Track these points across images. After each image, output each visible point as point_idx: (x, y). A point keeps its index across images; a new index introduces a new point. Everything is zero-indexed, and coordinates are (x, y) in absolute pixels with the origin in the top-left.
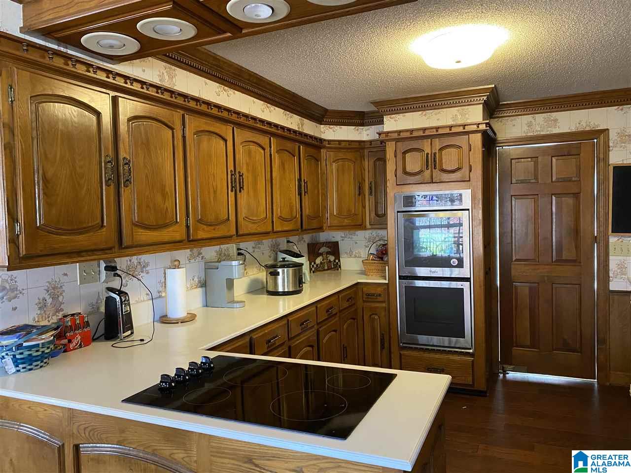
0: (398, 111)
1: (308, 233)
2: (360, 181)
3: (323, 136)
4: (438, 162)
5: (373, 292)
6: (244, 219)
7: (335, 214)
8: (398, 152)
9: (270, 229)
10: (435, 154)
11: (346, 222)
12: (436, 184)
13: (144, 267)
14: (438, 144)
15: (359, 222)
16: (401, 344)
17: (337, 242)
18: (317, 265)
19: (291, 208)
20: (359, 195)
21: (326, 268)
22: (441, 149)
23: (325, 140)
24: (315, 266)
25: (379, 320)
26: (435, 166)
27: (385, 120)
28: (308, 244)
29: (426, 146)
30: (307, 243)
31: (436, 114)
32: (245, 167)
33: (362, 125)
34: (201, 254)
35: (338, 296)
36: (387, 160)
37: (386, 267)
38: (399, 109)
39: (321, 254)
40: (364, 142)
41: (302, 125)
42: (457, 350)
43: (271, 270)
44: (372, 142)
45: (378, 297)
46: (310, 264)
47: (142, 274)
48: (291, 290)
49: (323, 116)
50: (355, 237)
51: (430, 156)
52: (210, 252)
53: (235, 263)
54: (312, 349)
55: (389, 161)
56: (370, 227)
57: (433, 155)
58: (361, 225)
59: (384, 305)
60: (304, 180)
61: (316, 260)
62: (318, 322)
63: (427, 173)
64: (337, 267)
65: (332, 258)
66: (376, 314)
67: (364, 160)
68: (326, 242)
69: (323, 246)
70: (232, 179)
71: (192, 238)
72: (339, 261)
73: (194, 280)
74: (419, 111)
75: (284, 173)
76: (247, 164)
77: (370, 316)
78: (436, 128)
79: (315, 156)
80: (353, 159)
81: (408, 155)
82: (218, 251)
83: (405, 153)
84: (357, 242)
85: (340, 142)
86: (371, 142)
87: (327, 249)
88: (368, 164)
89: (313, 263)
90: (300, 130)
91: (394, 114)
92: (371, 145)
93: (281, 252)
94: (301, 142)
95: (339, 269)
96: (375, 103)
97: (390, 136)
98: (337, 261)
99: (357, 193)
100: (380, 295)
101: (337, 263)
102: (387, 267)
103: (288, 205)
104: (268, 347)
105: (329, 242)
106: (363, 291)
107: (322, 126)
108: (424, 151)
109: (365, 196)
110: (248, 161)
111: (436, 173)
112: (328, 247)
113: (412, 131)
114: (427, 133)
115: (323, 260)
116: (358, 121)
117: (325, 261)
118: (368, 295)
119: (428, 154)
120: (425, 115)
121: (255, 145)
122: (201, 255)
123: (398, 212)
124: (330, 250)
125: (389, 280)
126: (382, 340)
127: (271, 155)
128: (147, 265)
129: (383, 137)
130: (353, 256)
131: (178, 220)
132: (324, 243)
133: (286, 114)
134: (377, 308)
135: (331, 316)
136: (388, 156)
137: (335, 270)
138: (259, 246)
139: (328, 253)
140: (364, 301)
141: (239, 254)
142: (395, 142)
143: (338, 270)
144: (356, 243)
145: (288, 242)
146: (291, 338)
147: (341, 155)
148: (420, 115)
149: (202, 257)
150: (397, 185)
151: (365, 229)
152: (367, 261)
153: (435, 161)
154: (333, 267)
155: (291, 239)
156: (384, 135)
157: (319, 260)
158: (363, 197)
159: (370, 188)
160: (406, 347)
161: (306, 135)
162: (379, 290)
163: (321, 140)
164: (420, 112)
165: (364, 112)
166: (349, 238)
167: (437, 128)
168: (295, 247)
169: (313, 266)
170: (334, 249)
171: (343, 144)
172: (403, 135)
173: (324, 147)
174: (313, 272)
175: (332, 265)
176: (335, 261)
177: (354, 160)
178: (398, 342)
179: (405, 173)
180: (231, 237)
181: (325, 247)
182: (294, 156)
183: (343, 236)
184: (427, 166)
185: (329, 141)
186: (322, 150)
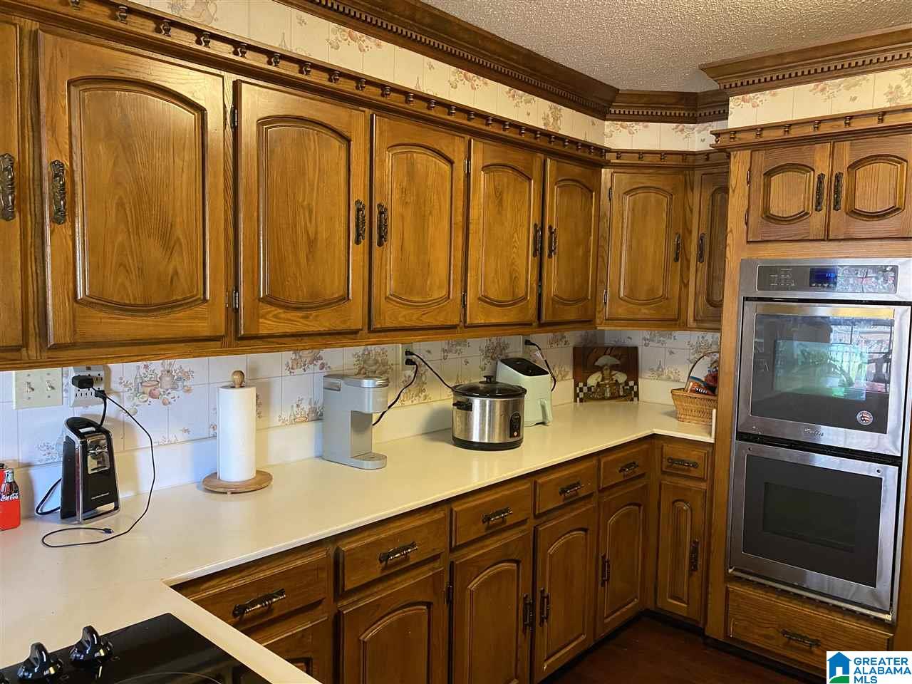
0: (760, 85)
1: (574, 329)
2: (681, 231)
3: (607, 143)
4: (844, 193)
5: (683, 457)
6: (386, 298)
7: (622, 295)
8: (755, 172)
9: (456, 321)
10: (838, 177)
11: (645, 312)
12: (836, 243)
13: (180, 379)
14: (847, 152)
15: (673, 313)
16: (730, 571)
17: (636, 349)
18: (589, 389)
19: (513, 280)
20: (676, 260)
21: (608, 395)
22: (854, 166)
23: (609, 150)
24: (585, 389)
25: (689, 512)
26: (837, 202)
27: (731, 105)
28: (575, 349)
29: (821, 160)
30: (572, 344)
31: (848, 88)
32: (396, 196)
33: (694, 120)
34: (320, 358)
35: (599, 462)
36: (731, 191)
37: (712, 410)
38: (763, 80)
39: (600, 369)
40: (693, 154)
41: (556, 119)
42: (855, 608)
43: (460, 399)
44: (710, 155)
45: (692, 469)
46: (576, 385)
47: (174, 393)
48: (496, 441)
49: (610, 103)
50: (670, 343)
51: (826, 179)
52: (341, 357)
53: (369, 384)
54: (515, 568)
55: (734, 191)
56: (694, 325)
57: (834, 178)
58: (675, 320)
59: (703, 486)
60: (550, 228)
61: (589, 379)
62: (537, 512)
63: (817, 220)
64: (631, 394)
65: (621, 378)
66: (686, 502)
67: (692, 189)
68: (612, 348)
69: (605, 354)
70: (358, 218)
71: (242, 333)
72: (636, 383)
73: (302, 406)
74: (808, 82)
75: (499, 213)
76: (404, 191)
77: (674, 503)
78: (845, 118)
79: (584, 181)
80: (667, 188)
81: (776, 180)
82: (360, 354)
83: (769, 174)
84: (673, 350)
85: (641, 153)
86: (707, 154)
87: (614, 359)
88: (698, 199)
89: (581, 385)
90: (550, 129)
91: (752, 92)
92: (707, 159)
93: (503, 361)
94: (550, 153)
95: (635, 399)
96: (711, 70)
97: (740, 139)
98: (631, 383)
99: (672, 256)
100: (695, 465)
101: (632, 388)
102: (714, 411)
103: (507, 276)
104: (384, 569)
105: (619, 348)
106: (662, 451)
107: (607, 123)
108: (813, 170)
109: (688, 261)
110: (405, 184)
111: (838, 218)
112: (615, 356)
113: (788, 126)
114: (825, 129)
115: (603, 379)
116: (682, 112)
117: (607, 382)
118: (672, 461)
119: (821, 177)
120: (823, 90)
121: (428, 152)
122: (320, 362)
123: (747, 299)
124: (618, 362)
125: (715, 439)
126: (694, 551)
127: (468, 175)
128: (187, 375)
129: (724, 141)
130: (664, 377)
131: (208, 297)
132: (607, 348)
133: (514, 96)
134: (689, 489)
135: (570, 503)
136: (733, 182)
137: (626, 400)
138: (458, 348)
139: (614, 367)
140: (664, 473)
141: (409, 362)
142: (750, 151)
143: (632, 400)
144: (672, 353)
145: (527, 342)
146: (456, 546)
147: (643, 180)
148: (811, 91)
149: (322, 363)
150: (748, 242)
151: (684, 327)
152: (681, 393)
153: (837, 192)
154: (621, 393)
155: (534, 338)
156: (727, 136)
157: (593, 380)
158: (685, 262)
159: (701, 248)
160: (740, 578)
161: (561, 139)
162: (694, 455)
163: (601, 151)
164: (812, 85)
165: (696, 93)
166: (659, 341)
167: (849, 118)
168: (538, 354)
169: (581, 390)
170: (629, 361)
171: (648, 160)
172: (768, 135)
173: (607, 164)
174: (581, 400)
175: (621, 390)
176: (626, 383)
177: (671, 191)
178: (725, 565)
179: (769, 217)
180: (355, 332)
181: (609, 357)
182: (530, 180)
183: (648, 337)
184: (819, 203)
185: (620, 153)
186: (603, 170)
